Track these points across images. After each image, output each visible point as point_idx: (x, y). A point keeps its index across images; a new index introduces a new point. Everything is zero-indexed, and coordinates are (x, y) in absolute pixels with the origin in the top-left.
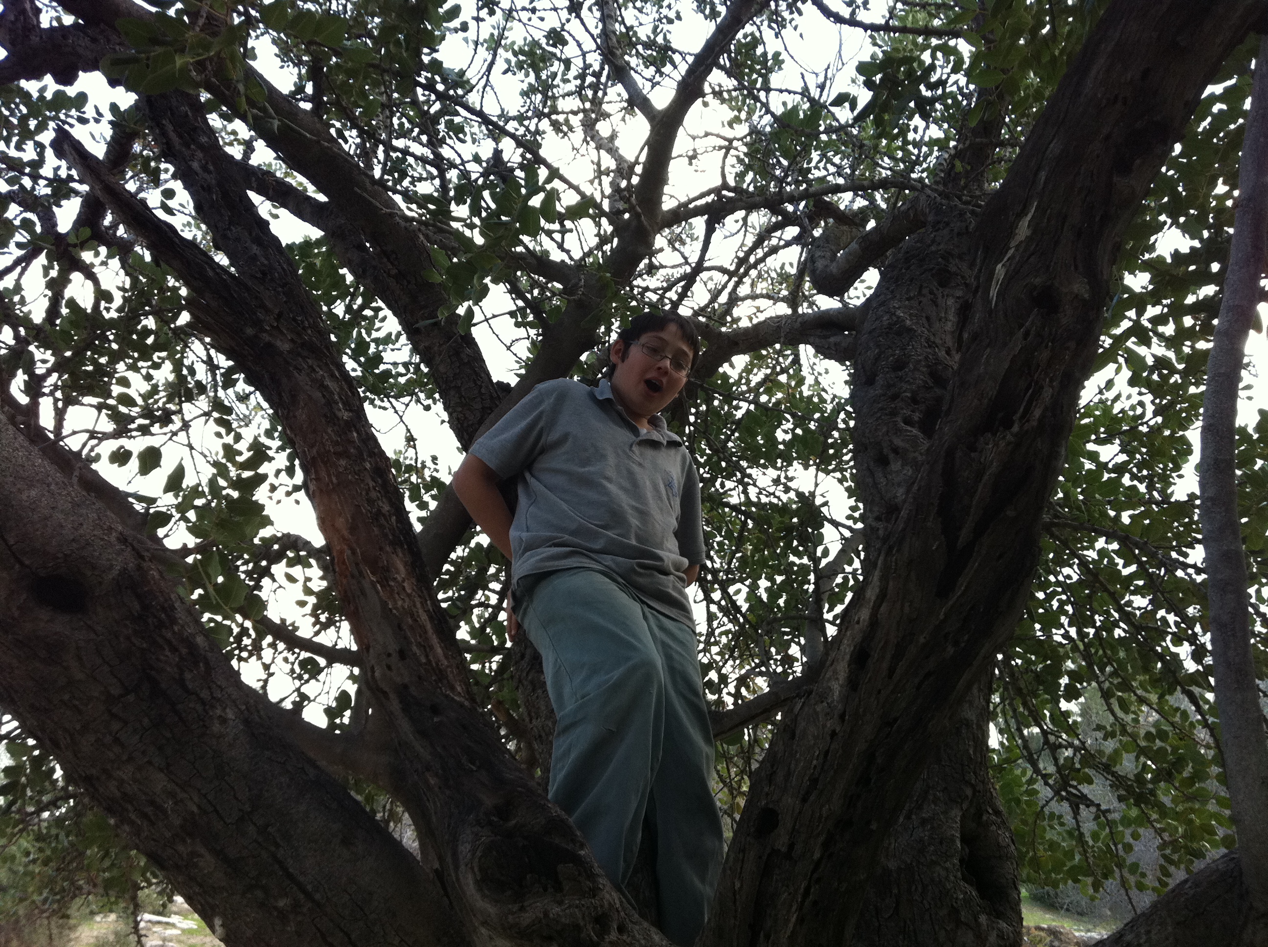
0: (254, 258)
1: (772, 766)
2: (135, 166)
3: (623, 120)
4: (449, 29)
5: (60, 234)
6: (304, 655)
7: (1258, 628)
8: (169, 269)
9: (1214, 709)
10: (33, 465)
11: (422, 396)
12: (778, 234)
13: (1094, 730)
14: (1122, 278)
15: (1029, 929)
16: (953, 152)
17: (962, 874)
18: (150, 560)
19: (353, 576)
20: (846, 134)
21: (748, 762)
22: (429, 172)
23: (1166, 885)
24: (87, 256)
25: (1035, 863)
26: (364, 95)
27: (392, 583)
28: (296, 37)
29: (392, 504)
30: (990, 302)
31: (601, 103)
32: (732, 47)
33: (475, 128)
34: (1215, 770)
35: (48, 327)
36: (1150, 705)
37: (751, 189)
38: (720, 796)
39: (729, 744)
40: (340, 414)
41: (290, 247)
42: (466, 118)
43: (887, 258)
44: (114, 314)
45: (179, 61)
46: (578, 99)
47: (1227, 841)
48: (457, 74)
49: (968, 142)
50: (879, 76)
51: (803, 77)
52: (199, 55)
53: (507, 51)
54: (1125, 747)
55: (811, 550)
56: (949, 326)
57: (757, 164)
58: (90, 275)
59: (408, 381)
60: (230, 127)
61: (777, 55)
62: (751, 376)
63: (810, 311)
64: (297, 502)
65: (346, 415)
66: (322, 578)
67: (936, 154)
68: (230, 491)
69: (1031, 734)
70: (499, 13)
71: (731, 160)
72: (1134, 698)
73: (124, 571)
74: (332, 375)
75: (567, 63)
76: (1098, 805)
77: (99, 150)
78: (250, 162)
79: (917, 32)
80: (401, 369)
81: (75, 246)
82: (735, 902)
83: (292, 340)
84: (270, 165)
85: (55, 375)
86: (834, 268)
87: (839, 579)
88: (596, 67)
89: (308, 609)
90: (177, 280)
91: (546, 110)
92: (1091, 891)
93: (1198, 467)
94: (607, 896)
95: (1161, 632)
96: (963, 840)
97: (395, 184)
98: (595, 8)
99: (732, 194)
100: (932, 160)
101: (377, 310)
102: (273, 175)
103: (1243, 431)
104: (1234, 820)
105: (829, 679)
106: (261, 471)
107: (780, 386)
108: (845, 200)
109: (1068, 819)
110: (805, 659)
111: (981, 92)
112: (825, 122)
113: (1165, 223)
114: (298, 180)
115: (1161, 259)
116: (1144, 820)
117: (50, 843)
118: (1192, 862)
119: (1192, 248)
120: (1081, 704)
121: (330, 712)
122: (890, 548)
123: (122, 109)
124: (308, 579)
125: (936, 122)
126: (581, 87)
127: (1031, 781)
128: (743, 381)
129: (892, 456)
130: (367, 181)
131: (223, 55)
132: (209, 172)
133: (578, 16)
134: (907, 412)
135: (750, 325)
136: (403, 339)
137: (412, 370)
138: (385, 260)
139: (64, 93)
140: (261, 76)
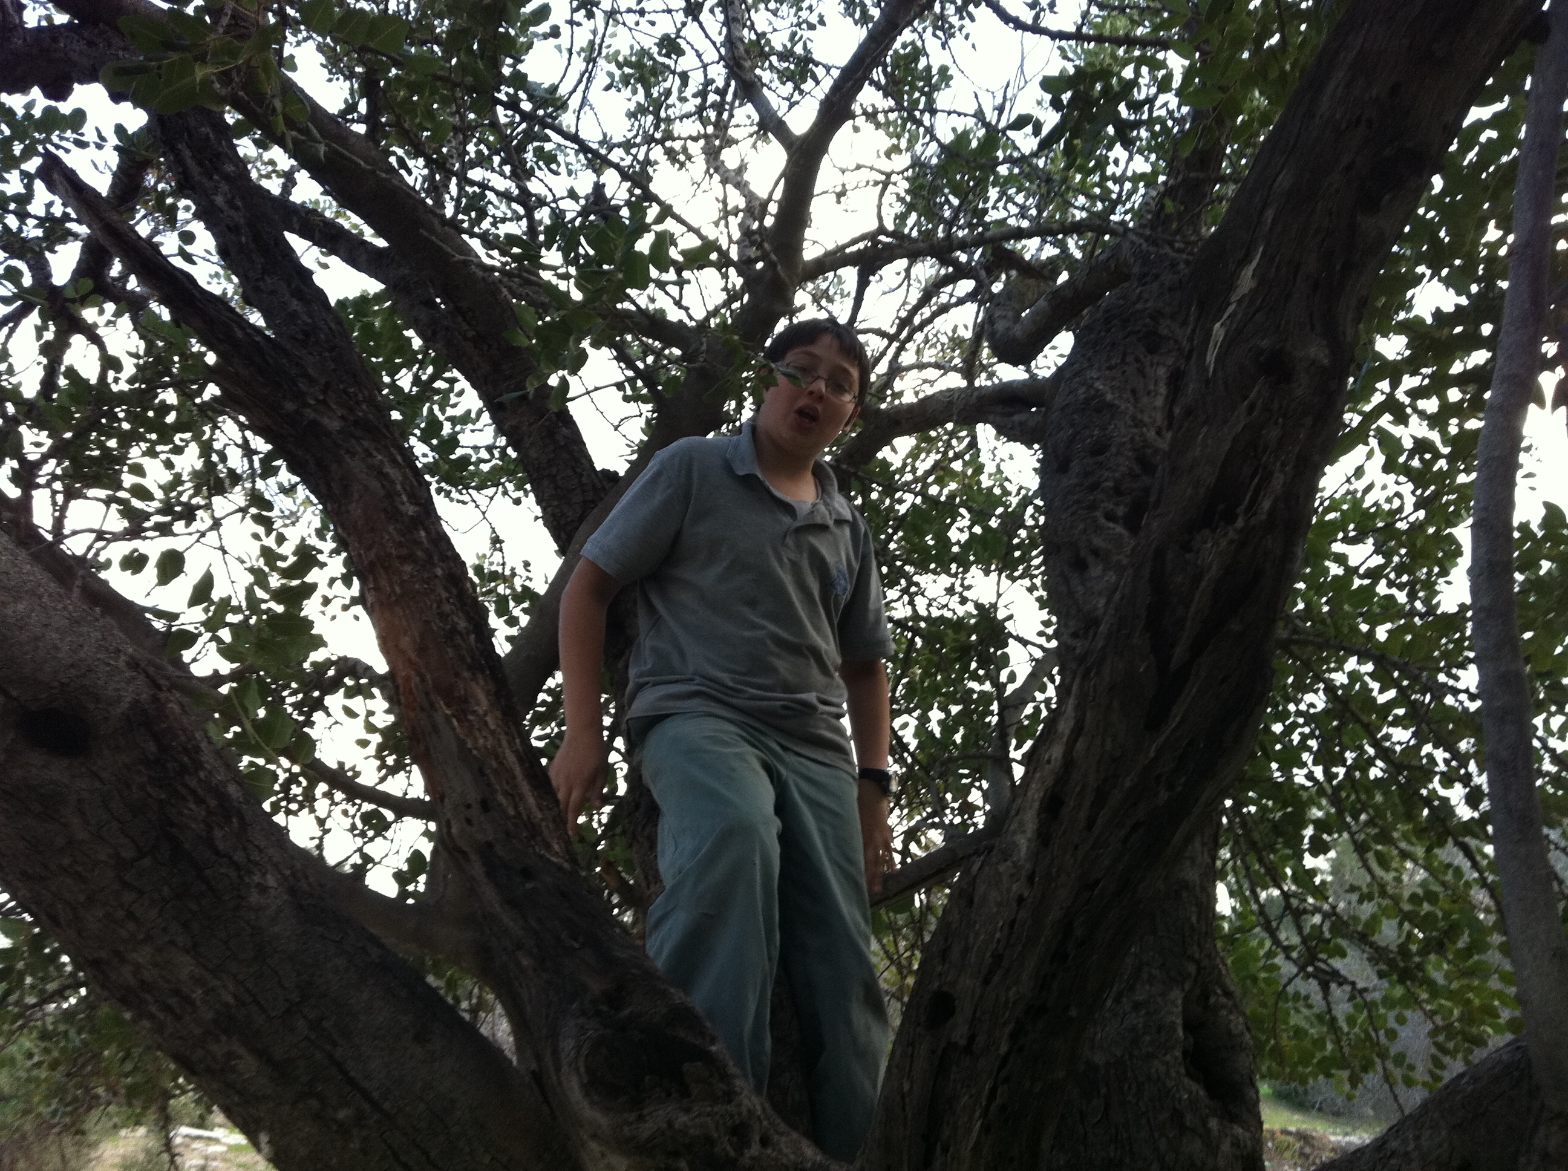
0: (294, 315)
1: (946, 940)
2: (146, 202)
3: (754, 146)
4: (536, 35)
5: (56, 287)
6: (367, 807)
7: (1548, 766)
8: (191, 330)
9: (1493, 865)
10: (20, 572)
11: (510, 487)
12: (949, 289)
13: (1347, 891)
14: (1372, 342)
15: (1273, 1133)
16: (1162, 189)
17: (1187, 1069)
18: (169, 690)
19: (422, 709)
20: (1030, 165)
21: (919, 934)
22: (514, 212)
23: (1437, 1078)
24: (89, 314)
25: (1278, 1054)
26: (430, 114)
27: (471, 717)
28: (345, 42)
29: (470, 619)
30: (1206, 370)
31: (726, 128)
32: (888, 59)
33: (570, 156)
34: (1496, 939)
35: (42, 402)
36: (1415, 861)
37: (915, 234)
38: (887, 978)
39: (897, 912)
40: (402, 508)
41: (342, 303)
42: (559, 145)
43: (1083, 317)
44: (123, 386)
45: (200, 73)
46: (698, 123)
47: (1513, 1025)
48: (546, 90)
49: (1180, 177)
50: (1069, 94)
51: (976, 97)
52: (224, 64)
53: (609, 62)
54: (1384, 911)
55: (993, 673)
56: (1159, 402)
57: (921, 204)
58: (95, 339)
59: (493, 468)
60: (267, 156)
61: (943, 70)
62: (918, 464)
63: (989, 383)
64: (357, 618)
65: (411, 510)
66: (388, 712)
67: (1142, 191)
68: (273, 605)
69: (1270, 898)
70: (599, 15)
71: (889, 198)
72: (1395, 852)
73: (135, 703)
74: (394, 461)
75: (684, 77)
76: (1353, 984)
77: (102, 183)
78: (292, 198)
79: (1117, 42)
80: (484, 455)
81: (73, 301)
82: (904, 1109)
83: (343, 418)
84: (317, 202)
85: (53, 462)
86: (1018, 331)
87: (1029, 709)
88: (720, 83)
89: (372, 749)
90: (203, 345)
91: (658, 136)
92: (1347, 1087)
93: (1470, 572)
94: (746, 1102)
95: (1427, 773)
96: (1186, 1027)
97: (472, 226)
98: (717, 10)
99: (889, 240)
100: (1137, 199)
101: (452, 381)
102: (322, 215)
103: (1524, 527)
104: (1520, 1000)
105: (1015, 832)
106: (309, 579)
107: (953, 475)
108: (1031, 248)
109: (1317, 998)
110: (988, 807)
111: (1195, 116)
112: (1004, 152)
113: (1423, 275)
114: (351, 221)
115: (1419, 320)
116: (1411, 1001)
117: (57, 1042)
118: (1472, 1052)
119: (1457, 306)
120: (1331, 859)
121: (400, 877)
122: (1088, 671)
123: (130, 132)
124: (370, 713)
125: (1140, 152)
126: (701, 109)
127: (1270, 955)
128: (908, 468)
129: (1090, 559)
130: (436, 222)
131: (253, 63)
132: (237, 209)
133: (696, 19)
134: (1110, 506)
135: (915, 400)
136: (486, 417)
137: (497, 455)
138: (460, 319)
139: (56, 109)
140: (302, 91)
